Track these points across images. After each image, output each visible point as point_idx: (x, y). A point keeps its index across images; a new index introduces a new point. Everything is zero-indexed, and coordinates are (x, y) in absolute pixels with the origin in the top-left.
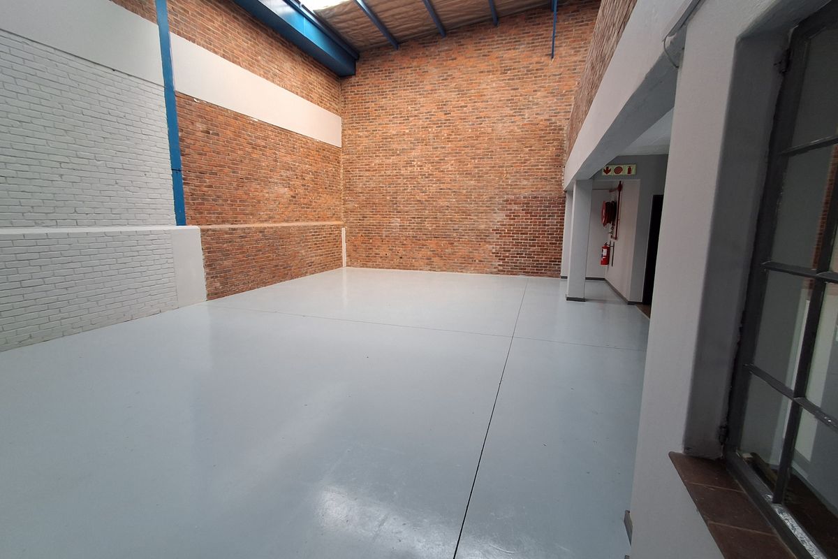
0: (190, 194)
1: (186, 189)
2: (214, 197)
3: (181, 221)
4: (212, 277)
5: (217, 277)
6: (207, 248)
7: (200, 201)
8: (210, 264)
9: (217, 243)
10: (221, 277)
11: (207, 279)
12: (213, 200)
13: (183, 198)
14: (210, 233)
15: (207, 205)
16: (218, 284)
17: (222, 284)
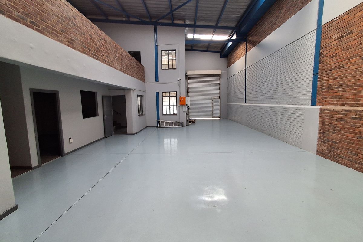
0: (320, 87)
1: (319, 84)
2: (339, 86)
3: (314, 103)
4: (322, 142)
5: (325, 143)
6: (322, 121)
7: (326, 90)
8: (322, 132)
9: (329, 119)
10: (328, 144)
11: (318, 141)
12: (337, 88)
13: (316, 89)
14: (325, 111)
15: (331, 92)
16: (325, 148)
17: (328, 149)
